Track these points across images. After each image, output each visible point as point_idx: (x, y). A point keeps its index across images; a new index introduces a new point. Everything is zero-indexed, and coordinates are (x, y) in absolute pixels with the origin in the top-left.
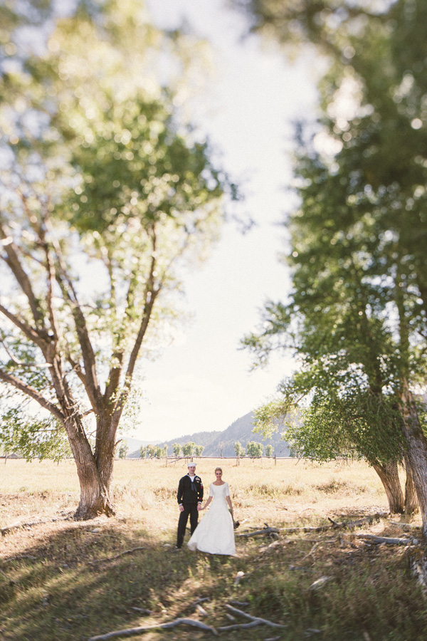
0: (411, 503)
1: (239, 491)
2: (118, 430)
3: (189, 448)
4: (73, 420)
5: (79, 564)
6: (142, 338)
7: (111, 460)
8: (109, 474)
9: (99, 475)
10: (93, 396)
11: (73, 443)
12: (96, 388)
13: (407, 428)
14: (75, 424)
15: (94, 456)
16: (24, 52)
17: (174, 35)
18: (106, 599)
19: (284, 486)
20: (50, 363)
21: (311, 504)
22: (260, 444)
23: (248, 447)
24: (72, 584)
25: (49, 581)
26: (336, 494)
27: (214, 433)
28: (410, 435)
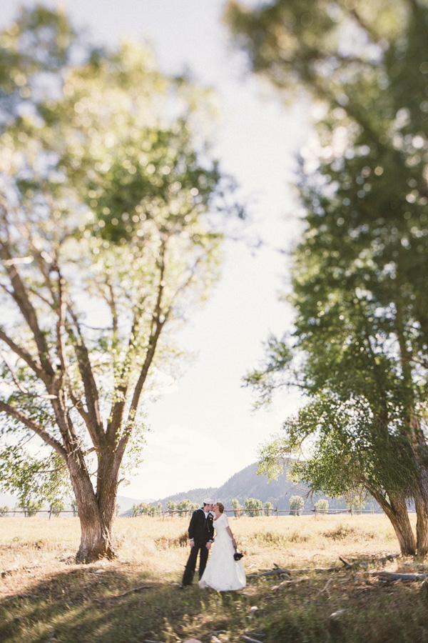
0: (424, 545)
1: (244, 538)
2: (120, 469)
3: (184, 506)
4: (75, 456)
5: (85, 602)
6: (147, 370)
7: (113, 499)
8: (111, 515)
9: (101, 516)
10: (95, 433)
11: (75, 481)
12: (99, 424)
13: (417, 457)
14: (78, 460)
15: (96, 496)
16: (37, 96)
17: (180, 80)
18: (117, 633)
19: (289, 534)
20: (55, 395)
21: (319, 550)
22: (258, 501)
23: (246, 503)
24: (79, 620)
25: (55, 618)
26: (344, 540)
27: (210, 490)
28: (420, 465)
